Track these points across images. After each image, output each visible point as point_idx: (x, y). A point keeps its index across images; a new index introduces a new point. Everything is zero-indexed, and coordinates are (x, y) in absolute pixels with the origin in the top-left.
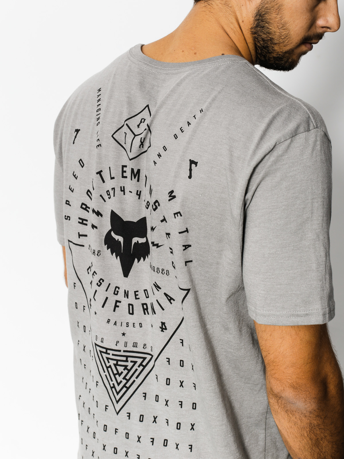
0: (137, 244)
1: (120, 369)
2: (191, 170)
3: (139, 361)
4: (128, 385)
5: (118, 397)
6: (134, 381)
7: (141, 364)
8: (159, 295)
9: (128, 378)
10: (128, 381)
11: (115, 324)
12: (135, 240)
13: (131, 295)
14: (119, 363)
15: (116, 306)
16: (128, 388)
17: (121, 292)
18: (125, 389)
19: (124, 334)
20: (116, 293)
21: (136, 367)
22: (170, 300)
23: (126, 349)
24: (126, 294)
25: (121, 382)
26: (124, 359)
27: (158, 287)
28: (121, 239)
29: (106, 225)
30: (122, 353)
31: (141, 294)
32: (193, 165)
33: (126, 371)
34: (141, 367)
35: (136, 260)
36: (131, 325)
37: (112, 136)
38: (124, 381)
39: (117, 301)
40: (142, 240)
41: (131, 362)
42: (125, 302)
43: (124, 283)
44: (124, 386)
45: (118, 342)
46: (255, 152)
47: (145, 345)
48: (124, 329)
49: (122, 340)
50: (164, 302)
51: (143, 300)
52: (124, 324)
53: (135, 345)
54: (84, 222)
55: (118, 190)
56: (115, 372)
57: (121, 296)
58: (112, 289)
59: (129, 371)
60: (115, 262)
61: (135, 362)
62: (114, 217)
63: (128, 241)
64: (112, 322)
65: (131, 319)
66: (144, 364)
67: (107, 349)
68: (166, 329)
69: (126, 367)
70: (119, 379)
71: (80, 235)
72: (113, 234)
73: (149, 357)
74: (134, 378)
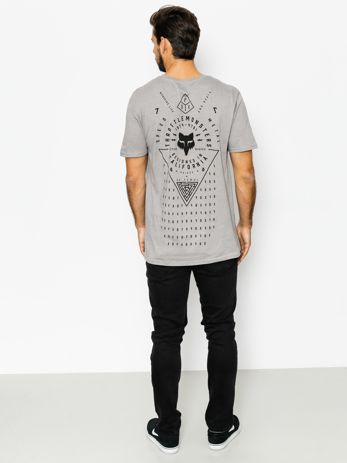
0: (189, 143)
1: (187, 189)
2: (215, 110)
3: (193, 185)
4: (190, 194)
5: (187, 199)
6: (192, 192)
7: (194, 186)
8: (202, 158)
9: (190, 191)
10: (190, 192)
11: (183, 173)
12: (188, 142)
13: (189, 162)
14: (186, 187)
15: (183, 167)
16: (190, 195)
17: (185, 162)
18: (189, 196)
19: (187, 176)
20: (183, 162)
21: (192, 187)
22: (205, 159)
23: (188, 181)
24: (187, 162)
25: (188, 193)
26: (188, 185)
27: (201, 155)
28: (184, 142)
29: (177, 138)
30: (187, 183)
31: (192, 161)
32: (215, 109)
33: (189, 189)
34: (194, 187)
35: (190, 149)
36: (189, 173)
37: (177, 107)
38: (189, 193)
39: (183, 165)
40: (191, 142)
41: (190, 186)
42: (186, 165)
43: (186, 158)
44: (189, 195)
45: (185, 179)
46: (234, 103)
47: (195, 179)
48: (187, 174)
49: (186, 178)
50: (203, 160)
51: (193, 163)
52: (187, 173)
53: (191, 180)
54: (168, 140)
55: (181, 125)
56: (185, 190)
57: (184, 163)
58: (181, 161)
59: (190, 189)
60: (182, 151)
61: (192, 186)
62: (181, 135)
63: (186, 143)
64: (182, 172)
65: (189, 171)
66: (195, 186)
67: (181, 182)
68: (204, 170)
69: (189, 188)
70: (187, 192)
71: (166, 146)
72: (180, 141)
73: (196, 183)
74: (192, 191)
